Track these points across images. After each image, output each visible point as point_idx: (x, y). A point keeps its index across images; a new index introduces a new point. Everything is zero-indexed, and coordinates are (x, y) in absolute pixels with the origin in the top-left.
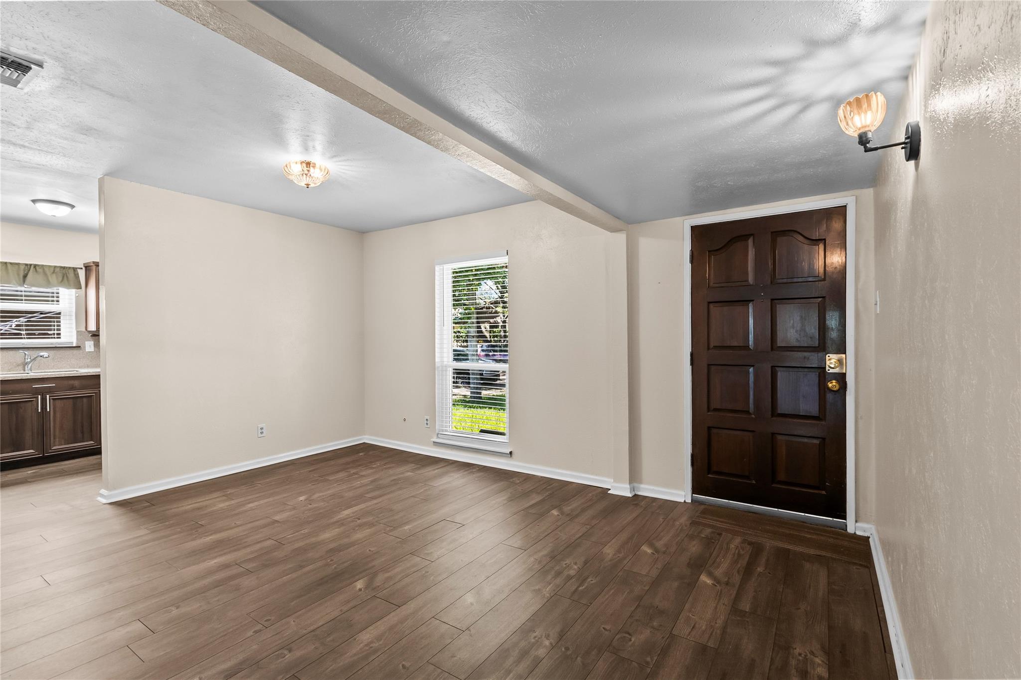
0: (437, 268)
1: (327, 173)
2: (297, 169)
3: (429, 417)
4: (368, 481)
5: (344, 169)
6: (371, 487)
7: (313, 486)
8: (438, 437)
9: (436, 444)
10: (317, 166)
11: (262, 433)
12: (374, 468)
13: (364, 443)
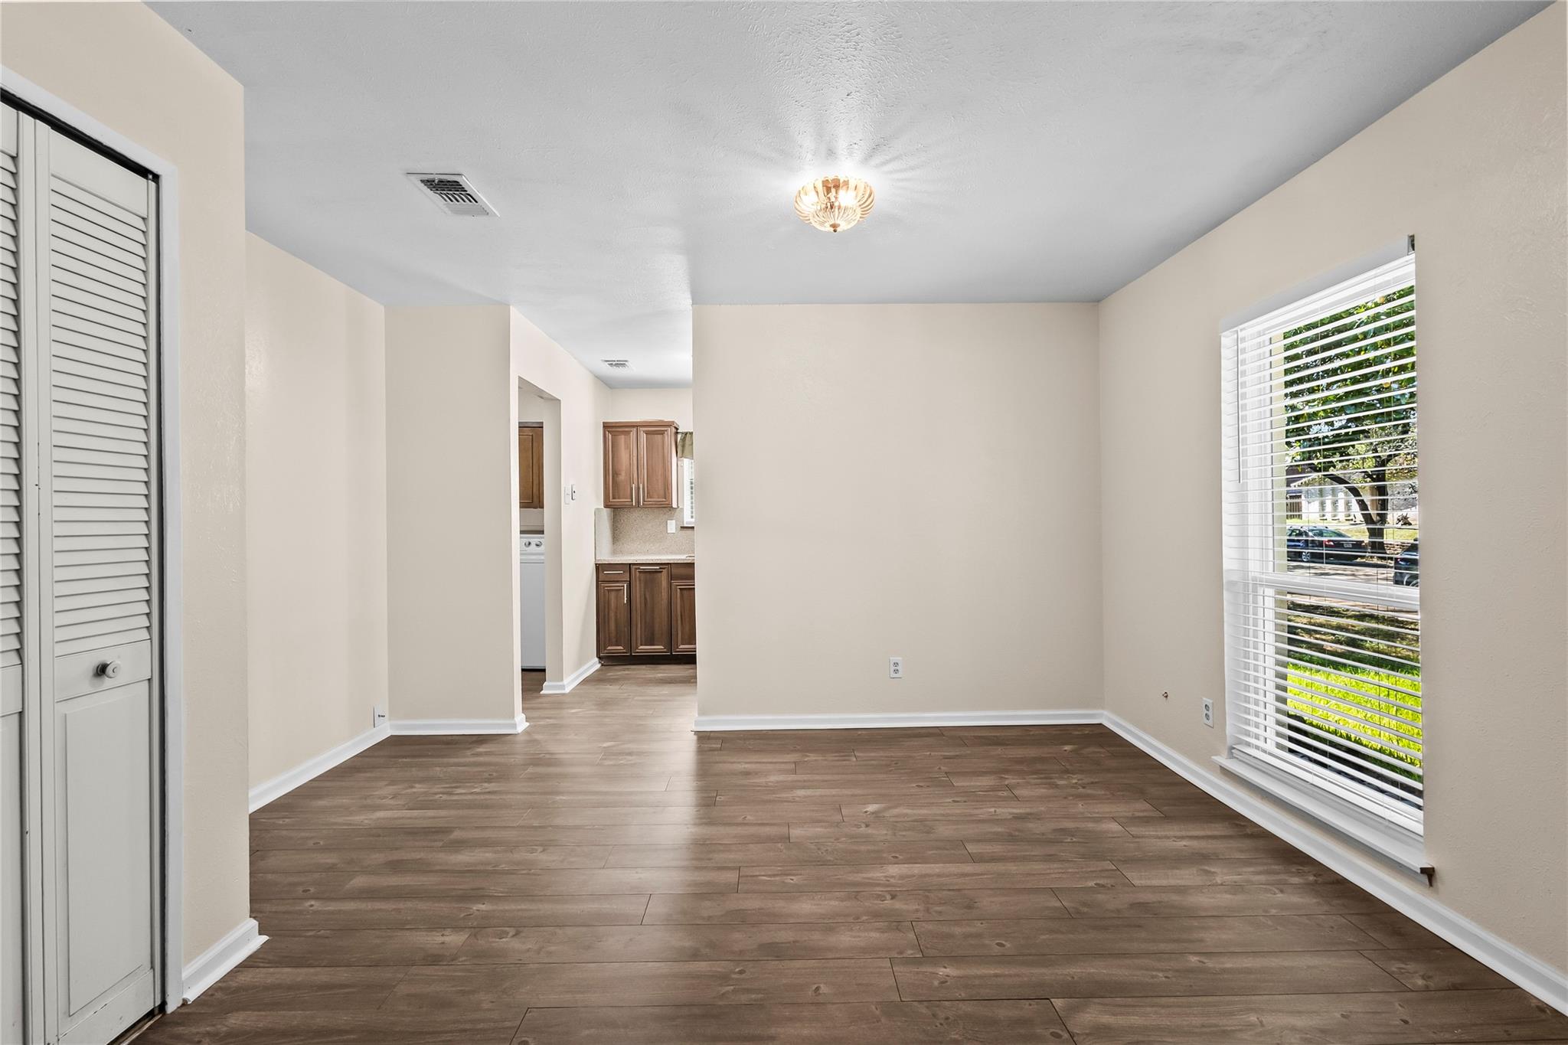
0: (1227, 340)
1: (870, 196)
2: (810, 203)
3: (1211, 701)
4: (1010, 814)
5: (902, 180)
6: (1000, 830)
7: (918, 790)
8: (1231, 756)
9: (1226, 772)
10: (852, 185)
11: (896, 671)
12: (1057, 786)
13: (1101, 724)
